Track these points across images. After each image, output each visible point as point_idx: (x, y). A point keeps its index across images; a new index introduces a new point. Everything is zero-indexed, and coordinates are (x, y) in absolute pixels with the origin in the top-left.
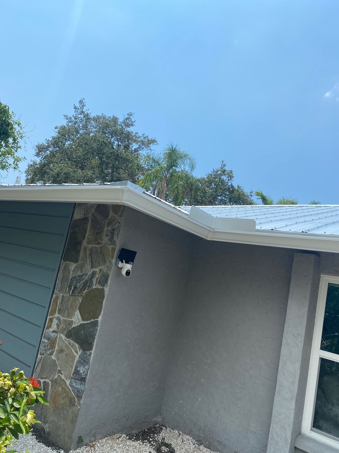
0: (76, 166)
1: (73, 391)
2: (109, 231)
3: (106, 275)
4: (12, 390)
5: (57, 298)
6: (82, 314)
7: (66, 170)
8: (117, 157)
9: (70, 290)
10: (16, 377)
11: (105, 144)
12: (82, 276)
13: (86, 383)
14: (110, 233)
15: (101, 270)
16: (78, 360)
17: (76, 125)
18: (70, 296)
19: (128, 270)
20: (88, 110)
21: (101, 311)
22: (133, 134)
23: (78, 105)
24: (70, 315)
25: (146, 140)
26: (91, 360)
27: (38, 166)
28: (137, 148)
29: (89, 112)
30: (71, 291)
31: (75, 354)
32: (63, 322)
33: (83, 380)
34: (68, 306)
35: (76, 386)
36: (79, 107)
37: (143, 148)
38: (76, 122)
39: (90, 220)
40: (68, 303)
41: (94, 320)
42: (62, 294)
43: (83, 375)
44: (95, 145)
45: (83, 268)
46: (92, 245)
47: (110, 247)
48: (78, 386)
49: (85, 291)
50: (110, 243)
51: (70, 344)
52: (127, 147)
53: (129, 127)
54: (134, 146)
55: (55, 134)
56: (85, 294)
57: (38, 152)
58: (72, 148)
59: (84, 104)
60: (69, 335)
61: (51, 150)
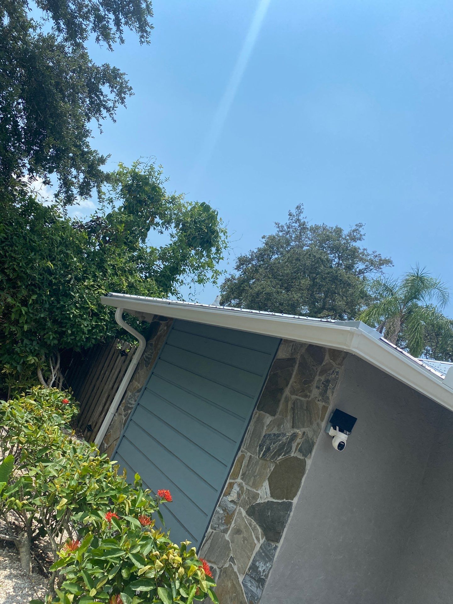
0: (282, 286)
1: (246, 594)
2: (321, 382)
3: (311, 441)
4: (181, 571)
5: (243, 457)
6: (272, 488)
7: (268, 290)
8: (335, 279)
9: (261, 450)
10: (187, 554)
11: (322, 261)
12: (279, 435)
13: (265, 588)
14: (323, 385)
15: (304, 433)
16: (259, 551)
17: (288, 236)
18: (259, 458)
19: (342, 442)
20: (306, 218)
21: (297, 491)
22: (360, 250)
23: (294, 212)
24: (256, 485)
25: (378, 259)
26: (276, 557)
27: (236, 281)
28: (363, 269)
29: (306, 220)
30: (262, 453)
31: (256, 541)
32: (246, 492)
33: (261, 582)
34: (255, 472)
35: (251, 588)
36: (295, 214)
37: (371, 270)
38: (289, 231)
39: (298, 362)
40: (255, 468)
41: (287, 501)
42: (251, 454)
43: (262, 576)
44: (308, 263)
45: (281, 425)
46: (297, 397)
47: (321, 404)
48: (254, 589)
49: (281, 457)
50: (321, 398)
51: (250, 525)
52: (349, 268)
53: (356, 242)
54: (360, 266)
55: (262, 245)
56: (279, 461)
57: (239, 265)
58: (279, 263)
59: (301, 210)
60: (251, 512)
61: (254, 264)
